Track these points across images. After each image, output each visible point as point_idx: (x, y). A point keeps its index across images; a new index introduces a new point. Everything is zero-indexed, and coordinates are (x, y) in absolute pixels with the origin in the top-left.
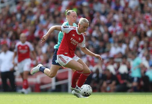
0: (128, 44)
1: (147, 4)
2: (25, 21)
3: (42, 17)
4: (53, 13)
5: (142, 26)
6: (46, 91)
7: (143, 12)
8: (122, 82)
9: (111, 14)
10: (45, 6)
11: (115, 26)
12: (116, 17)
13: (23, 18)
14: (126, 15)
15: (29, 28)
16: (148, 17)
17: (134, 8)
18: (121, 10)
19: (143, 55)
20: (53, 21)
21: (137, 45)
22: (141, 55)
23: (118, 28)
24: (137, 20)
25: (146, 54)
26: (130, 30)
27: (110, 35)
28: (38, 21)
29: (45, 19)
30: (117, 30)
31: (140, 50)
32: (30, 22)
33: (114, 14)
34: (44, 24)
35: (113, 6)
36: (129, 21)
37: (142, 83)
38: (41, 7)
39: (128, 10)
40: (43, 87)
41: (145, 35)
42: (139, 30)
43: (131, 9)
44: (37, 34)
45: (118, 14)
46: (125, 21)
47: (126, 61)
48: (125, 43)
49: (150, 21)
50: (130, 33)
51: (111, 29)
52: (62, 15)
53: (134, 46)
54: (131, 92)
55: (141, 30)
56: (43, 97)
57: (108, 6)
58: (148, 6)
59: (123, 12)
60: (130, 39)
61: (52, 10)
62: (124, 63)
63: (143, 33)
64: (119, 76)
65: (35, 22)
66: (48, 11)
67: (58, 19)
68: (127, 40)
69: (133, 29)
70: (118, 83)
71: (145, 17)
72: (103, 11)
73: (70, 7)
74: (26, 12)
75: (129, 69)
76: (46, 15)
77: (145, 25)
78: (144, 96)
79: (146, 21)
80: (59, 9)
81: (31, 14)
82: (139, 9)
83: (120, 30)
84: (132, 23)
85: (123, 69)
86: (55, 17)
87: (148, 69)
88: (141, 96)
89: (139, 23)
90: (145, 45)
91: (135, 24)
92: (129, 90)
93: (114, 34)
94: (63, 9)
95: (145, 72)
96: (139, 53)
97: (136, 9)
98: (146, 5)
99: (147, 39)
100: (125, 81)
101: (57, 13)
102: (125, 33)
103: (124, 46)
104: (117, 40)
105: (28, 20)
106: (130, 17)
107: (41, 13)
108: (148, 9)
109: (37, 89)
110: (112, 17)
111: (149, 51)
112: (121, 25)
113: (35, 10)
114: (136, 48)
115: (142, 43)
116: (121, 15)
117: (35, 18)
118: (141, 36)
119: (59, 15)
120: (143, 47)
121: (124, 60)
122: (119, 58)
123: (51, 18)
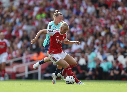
0: (86, 42)
1: (102, 10)
2: (4, 23)
3: (18, 20)
4: (27, 17)
5: (97, 28)
6: (20, 78)
7: (98, 17)
8: (81, 72)
9: (73, 18)
10: (20, 11)
11: (75, 28)
12: (77, 21)
13: (3, 20)
14: (84, 19)
15: (7, 28)
16: (102, 21)
17: (91, 13)
18: (81, 15)
19: (98, 51)
20: (26, 23)
21: (93, 43)
22: (96, 51)
23: (78, 29)
24: (93, 23)
25: (101, 49)
26: (88, 31)
27: (72, 34)
28: (15, 23)
29: (20, 22)
30: (78, 31)
31: (95, 46)
32: (8, 24)
33: (75, 18)
34: (20, 25)
35: (75, 11)
36: (87, 23)
37: (97, 73)
38: (17, 12)
39: (86, 15)
40: (18, 75)
41: (100, 35)
42: (95, 31)
43: (89, 14)
44: (13, 33)
45: (78, 18)
46: (84, 23)
47: (84, 55)
48: (84, 41)
49: (104, 24)
50: (88, 33)
51: (72, 30)
52: (34, 18)
53: (91, 43)
54: (88, 80)
55: (97, 31)
56: (18, 83)
57: (70, 11)
58: (102, 12)
59: (83, 17)
60: (88, 38)
61: (26, 14)
62: (83, 57)
63: (98, 33)
64: (79, 67)
65: (12, 24)
66: (22, 15)
67: (30, 21)
68: (85, 39)
69: (90, 30)
70: (78, 73)
71: (100, 21)
72: (66, 15)
73: (40, 12)
74: (5, 16)
75: (87, 62)
76: (21, 19)
77: (100, 27)
78: (99, 83)
79: (100, 23)
80: (31, 14)
81: (9, 17)
82: (95, 14)
83: (80, 31)
84: (90, 25)
85: (82, 62)
86: (28, 20)
87: (102, 62)
88: (96, 83)
89: (95, 25)
90: (100, 43)
91: (92, 26)
92: (87, 78)
93: (75, 34)
94: (35, 14)
95: (99, 64)
96: (95, 49)
97: (93, 14)
98: (100, 11)
99: (101, 38)
100: (84, 71)
101: (29, 17)
102: (84, 33)
103: (83, 44)
104: (77, 38)
105: (7, 22)
106: (88, 20)
107: (17, 17)
108: (102, 14)
109: (14, 77)
110: (74, 20)
111: (103, 48)
112: (80, 27)
113: (12, 14)
114: (92, 45)
115: (97, 41)
116: (81, 19)
117: (12, 20)
118: (97, 35)
119: (31, 18)
120: (98, 45)
121: (83, 54)
122: (79, 53)
123: (25, 20)
